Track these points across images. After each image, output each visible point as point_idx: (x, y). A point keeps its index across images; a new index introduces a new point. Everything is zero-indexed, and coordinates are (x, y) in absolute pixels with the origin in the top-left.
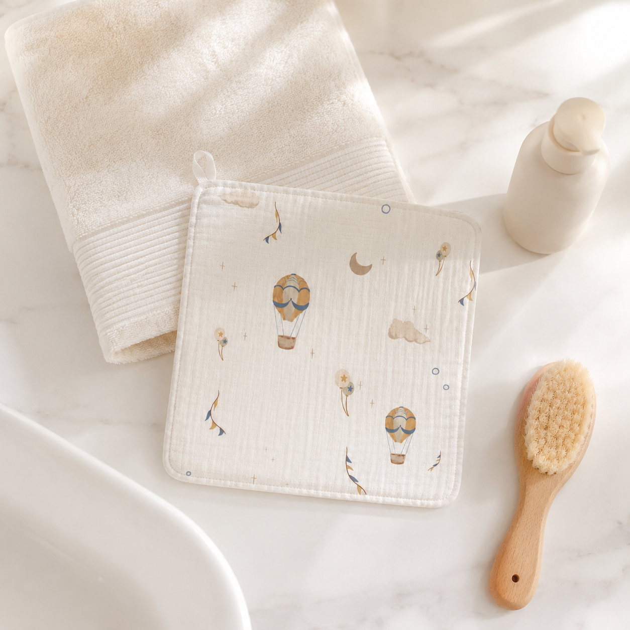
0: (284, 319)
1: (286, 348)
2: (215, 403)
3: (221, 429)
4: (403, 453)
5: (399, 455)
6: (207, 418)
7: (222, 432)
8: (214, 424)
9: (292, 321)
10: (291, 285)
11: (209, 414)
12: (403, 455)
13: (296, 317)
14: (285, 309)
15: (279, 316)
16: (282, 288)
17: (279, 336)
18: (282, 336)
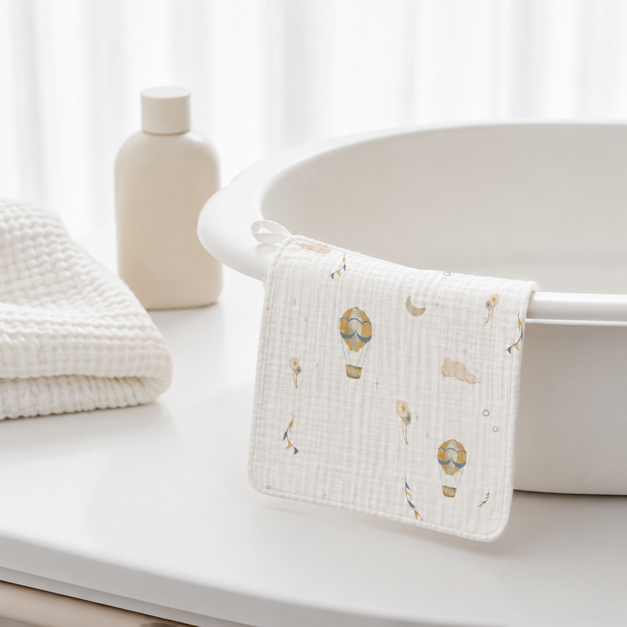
0: (351, 350)
1: (354, 378)
2: (291, 425)
3: (295, 449)
4: (454, 487)
5: (451, 488)
6: (284, 438)
7: (296, 451)
8: (290, 445)
9: (357, 351)
10: (355, 318)
11: (286, 435)
12: (455, 489)
13: (361, 347)
14: (351, 340)
15: (346, 347)
16: (347, 320)
17: (347, 365)
18: (350, 366)
